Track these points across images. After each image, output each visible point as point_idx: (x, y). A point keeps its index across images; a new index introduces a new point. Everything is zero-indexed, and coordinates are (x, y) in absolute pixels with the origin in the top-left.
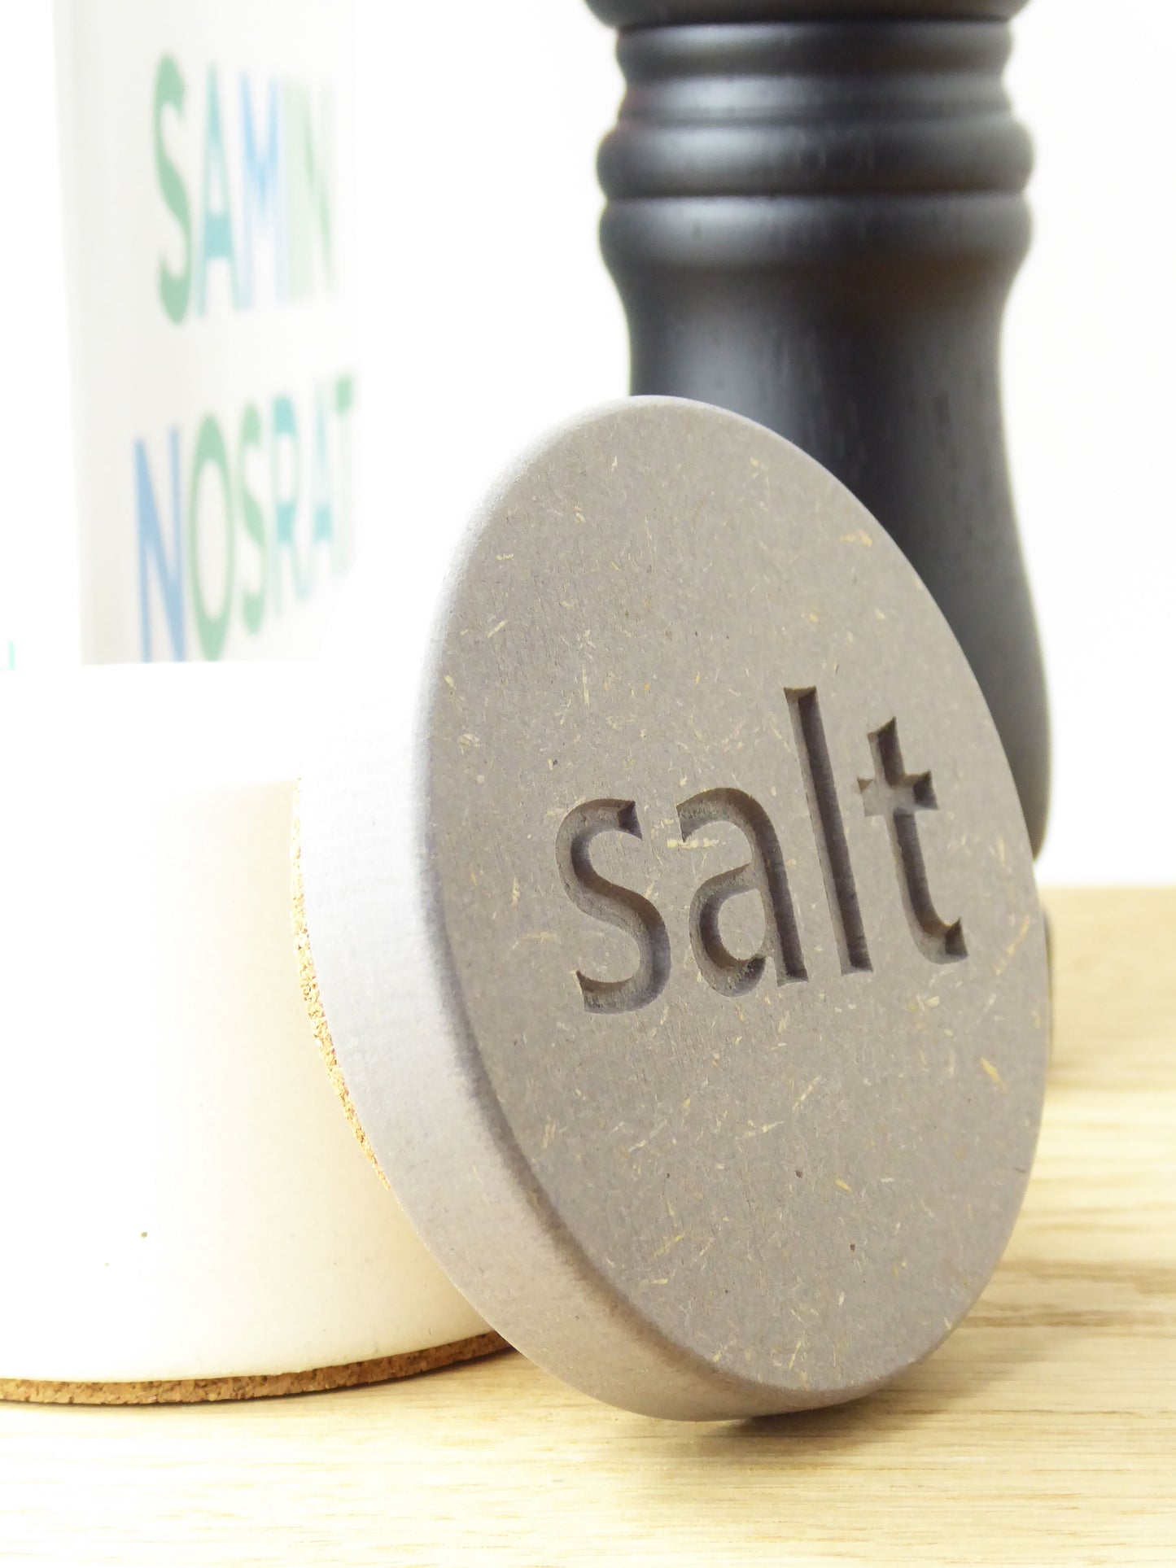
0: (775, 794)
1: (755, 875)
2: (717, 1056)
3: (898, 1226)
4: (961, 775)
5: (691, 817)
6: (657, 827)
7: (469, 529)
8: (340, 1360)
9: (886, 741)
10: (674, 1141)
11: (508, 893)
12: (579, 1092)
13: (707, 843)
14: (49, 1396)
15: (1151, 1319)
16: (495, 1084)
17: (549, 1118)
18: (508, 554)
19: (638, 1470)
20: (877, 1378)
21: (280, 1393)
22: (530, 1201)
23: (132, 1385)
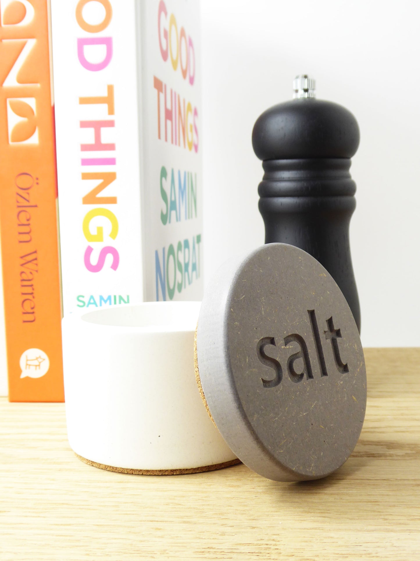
0: (306, 335)
1: (301, 354)
2: (293, 397)
3: (334, 436)
4: (347, 329)
5: (287, 341)
6: (279, 343)
7: (236, 274)
8: (204, 466)
9: (330, 322)
10: (284, 418)
11: (245, 360)
12: (262, 407)
13: (291, 347)
14: (137, 473)
15: (391, 455)
16: (243, 406)
17: (255, 413)
18: (245, 280)
19: (275, 494)
20: (330, 472)
21: (190, 473)
22: (251, 433)
23: (156, 471)
